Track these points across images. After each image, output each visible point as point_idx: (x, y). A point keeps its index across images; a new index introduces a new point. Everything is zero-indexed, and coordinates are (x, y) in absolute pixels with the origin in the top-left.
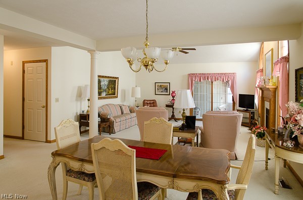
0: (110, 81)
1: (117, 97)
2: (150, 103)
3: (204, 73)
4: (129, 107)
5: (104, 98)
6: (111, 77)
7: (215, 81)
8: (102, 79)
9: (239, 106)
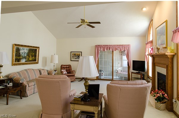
0: (30, 50)
1: (38, 63)
2: (66, 67)
3: (107, 44)
4: (47, 71)
5: (23, 64)
6: (31, 47)
7: (115, 50)
8: (21, 48)
9: (133, 70)
